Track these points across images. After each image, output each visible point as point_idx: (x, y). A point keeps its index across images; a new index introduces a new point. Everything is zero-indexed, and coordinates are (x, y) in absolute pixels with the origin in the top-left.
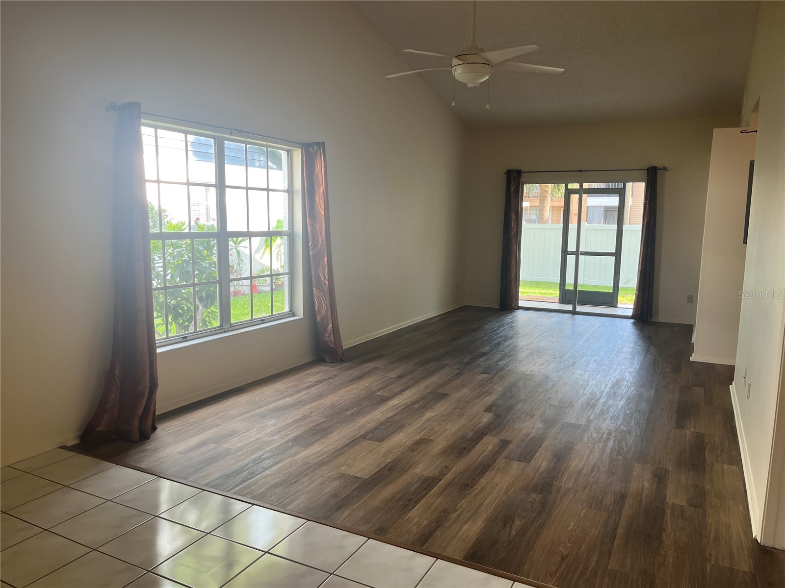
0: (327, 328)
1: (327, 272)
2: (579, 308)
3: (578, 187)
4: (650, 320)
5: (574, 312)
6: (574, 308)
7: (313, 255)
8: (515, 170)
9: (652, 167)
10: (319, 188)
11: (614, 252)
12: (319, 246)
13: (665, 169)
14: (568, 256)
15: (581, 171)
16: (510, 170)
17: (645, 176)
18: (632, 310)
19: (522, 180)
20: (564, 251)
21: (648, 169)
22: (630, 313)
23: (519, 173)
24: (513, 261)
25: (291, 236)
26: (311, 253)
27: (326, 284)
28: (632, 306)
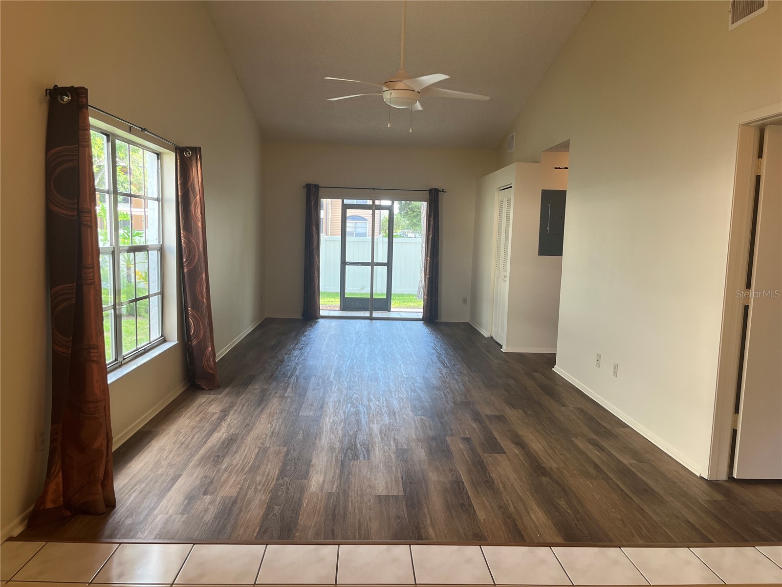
0: (205, 351)
1: (205, 290)
2: (375, 315)
3: (371, 204)
4: (436, 321)
5: (371, 318)
6: (371, 314)
7: (189, 272)
8: (314, 185)
9: (435, 189)
10: (195, 197)
11: (387, 262)
12: (196, 261)
13: (443, 191)
14: (346, 266)
15: (374, 189)
16: (310, 184)
17: (428, 197)
18: (422, 313)
19: (320, 194)
20: (343, 261)
21: (431, 191)
22: (421, 316)
23: (317, 187)
24: (316, 272)
25: (162, 250)
26: (185, 270)
27: (204, 302)
28: (422, 310)
